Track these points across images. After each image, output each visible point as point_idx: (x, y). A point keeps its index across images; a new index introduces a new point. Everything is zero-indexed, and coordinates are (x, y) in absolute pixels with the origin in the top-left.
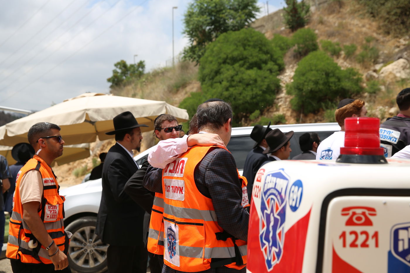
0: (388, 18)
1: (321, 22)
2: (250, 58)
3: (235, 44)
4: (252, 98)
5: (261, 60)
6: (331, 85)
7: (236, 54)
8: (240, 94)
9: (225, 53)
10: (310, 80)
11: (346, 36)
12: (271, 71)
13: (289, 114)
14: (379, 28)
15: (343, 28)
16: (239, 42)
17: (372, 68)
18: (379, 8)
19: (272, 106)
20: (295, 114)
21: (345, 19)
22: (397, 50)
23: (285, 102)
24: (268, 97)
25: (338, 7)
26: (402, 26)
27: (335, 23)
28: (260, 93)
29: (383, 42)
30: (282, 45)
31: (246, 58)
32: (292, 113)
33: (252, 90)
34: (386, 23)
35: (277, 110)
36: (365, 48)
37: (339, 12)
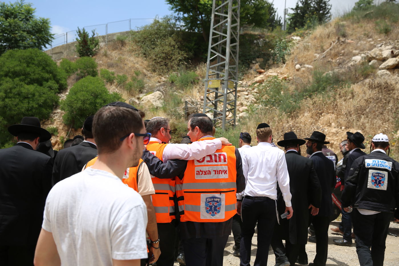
0: (155, 59)
1: (106, 55)
2: (32, 74)
3: (20, 61)
4: (28, 110)
5: (42, 77)
6: (97, 105)
7: (18, 69)
8: (16, 105)
9: (8, 67)
10: (79, 99)
11: (123, 68)
12: (50, 88)
13: (61, 127)
14: (148, 66)
15: (121, 62)
16: (24, 59)
17: (137, 96)
18: (150, 51)
19: (48, 120)
20: (66, 128)
21: (123, 55)
22: (158, 84)
23: (60, 117)
24: (44, 110)
25: (120, 45)
26: (164, 67)
27: (116, 57)
28: (37, 106)
29: (150, 77)
30: (68, 68)
31: (29, 74)
32: (64, 126)
33: (29, 103)
34: (153, 63)
35: (52, 123)
36: (134, 79)
37: (121, 49)
